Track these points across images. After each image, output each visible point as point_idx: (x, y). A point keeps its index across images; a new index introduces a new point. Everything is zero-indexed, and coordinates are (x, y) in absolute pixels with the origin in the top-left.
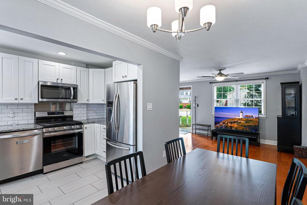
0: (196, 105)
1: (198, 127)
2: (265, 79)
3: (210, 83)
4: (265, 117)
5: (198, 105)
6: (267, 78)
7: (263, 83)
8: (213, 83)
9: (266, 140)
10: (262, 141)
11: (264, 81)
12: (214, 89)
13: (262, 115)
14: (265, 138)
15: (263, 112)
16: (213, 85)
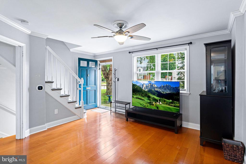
0: (116, 79)
1: (118, 105)
2: (189, 44)
3: (130, 52)
4: (189, 93)
5: (118, 79)
6: (191, 43)
7: (186, 49)
8: (132, 52)
9: (190, 123)
10: (185, 125)
11: (187, 47)
12: (133, 60)
13: (185, 90)
14: (188, 121)
15: (186, 88)
16: (133, 55)
